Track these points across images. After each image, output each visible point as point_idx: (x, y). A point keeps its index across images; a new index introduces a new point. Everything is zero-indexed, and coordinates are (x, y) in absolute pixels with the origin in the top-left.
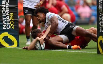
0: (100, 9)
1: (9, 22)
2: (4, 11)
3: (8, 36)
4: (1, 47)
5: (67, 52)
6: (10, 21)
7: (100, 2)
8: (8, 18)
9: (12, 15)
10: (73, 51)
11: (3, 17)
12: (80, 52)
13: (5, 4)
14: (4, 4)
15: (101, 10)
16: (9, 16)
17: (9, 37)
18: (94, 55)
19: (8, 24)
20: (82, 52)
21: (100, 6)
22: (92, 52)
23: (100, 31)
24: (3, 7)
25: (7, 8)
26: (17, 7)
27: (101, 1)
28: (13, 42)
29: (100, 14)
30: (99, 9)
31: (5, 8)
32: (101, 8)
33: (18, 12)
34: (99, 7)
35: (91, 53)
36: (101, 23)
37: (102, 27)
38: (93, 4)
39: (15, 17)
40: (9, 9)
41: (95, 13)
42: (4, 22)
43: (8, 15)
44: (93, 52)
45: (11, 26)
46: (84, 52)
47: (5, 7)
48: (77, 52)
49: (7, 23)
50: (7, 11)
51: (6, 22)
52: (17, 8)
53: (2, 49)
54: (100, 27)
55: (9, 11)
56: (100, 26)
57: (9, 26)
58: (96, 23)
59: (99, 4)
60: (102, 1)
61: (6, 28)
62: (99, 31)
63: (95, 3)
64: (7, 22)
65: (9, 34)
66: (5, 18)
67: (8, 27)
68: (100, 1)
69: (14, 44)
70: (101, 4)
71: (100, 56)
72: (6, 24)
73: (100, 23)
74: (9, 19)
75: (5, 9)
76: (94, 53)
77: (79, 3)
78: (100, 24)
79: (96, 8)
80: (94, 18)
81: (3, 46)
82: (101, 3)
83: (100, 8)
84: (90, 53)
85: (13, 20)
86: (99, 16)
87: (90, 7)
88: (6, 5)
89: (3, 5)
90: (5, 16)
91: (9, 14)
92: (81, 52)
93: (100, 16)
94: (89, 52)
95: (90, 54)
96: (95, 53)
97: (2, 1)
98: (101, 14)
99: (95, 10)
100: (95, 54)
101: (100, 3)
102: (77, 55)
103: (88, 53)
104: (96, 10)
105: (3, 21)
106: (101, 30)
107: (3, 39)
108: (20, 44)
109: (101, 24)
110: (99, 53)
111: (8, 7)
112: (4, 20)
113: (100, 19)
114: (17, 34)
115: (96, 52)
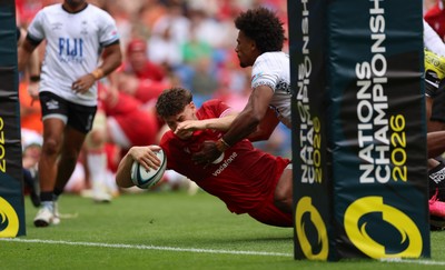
0: (304, 104)
5: (190, 252)
7: (302, 81)
10: (211, 251)
12: (234, 252)
15: (307, 107)
20: (242, 252)
21: (302, 93)
22: (275, 252)
23: (304, 180)
26: (15, 98)
27: (305, 78)
29: (303, 120)
30: (299, 103)
32: (306, 100)
34: (299, 97)
35: (275, 257)
36: (307, 153)
37: (309, 166)
44: (279, 254)
46: (249, 253)
48: (224, 252)
52: (16, 101)
54: (304, 167)
56: (304, 163)
59: (299, 88)
60: (309, 78)
62: (301, 179)
68: (300, 77)
70: (305, 88)
71: (303, 268)
73: (303, 151)
76: (282, 257)
77: (226, 85)
78: (303, 157)
82: (307, 82)
83: (301, 101)
84: (269, 256)
85: (2, 141)
86: (300, 129)
92: (238, 252)
93: (304, 127)
94: (265, 253)
95: (271, 261)
96: (288, 255)
98: (306, 123)
100: (285, 261)
101: (300, 84)
102: (225, 262)
103: (263, 256)
106: (307, 176)
109: (307, 158)
110: (299, 255)
113: (303, 139)
115: (290, 254)
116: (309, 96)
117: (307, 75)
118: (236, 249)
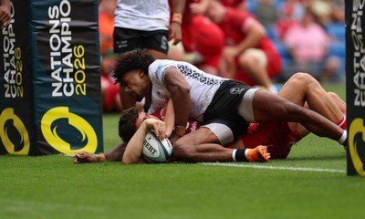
0: (357, 33)
1: (72, 75)
2: (55, 39)
3: (67, 120)
4: (45, 152)
5: (252, 169)
6: (75, 70)
7: (356, 12)
8: (67, 61)
9: (81, 53)
10: (271, 167)
11: (52, 58)
12: (292, 168)
13: (59, 19)
14: (55, 19)
15: (360, 37)
16: (71, 55)
17: (70, 123)
18: (337, 177)
19: (68, 80)
20: (299, 169)
21: (356, 24)
22: (330, 168)
23: (357, 103)
24: (51, 26)
25: (65, 30)
26: (95, 28)
27: (359, 10)
28: (84, 137)
29: (357, 48)
30: (353, 33)
31: (58, 31)
32: (359, 30)
33: (99, 42)
34: (353, 27)
35: (329, 173)
36: (360, 78)
37: (361, 90)
38: (334, 19)
39: (91, 57)
40: (70, 33)
41: (341, 45)
42: (55, 76)
43: (68, 54)
44: (333, 170)
45: (78, 85)
46: (305, 169)
47: (59, 27)
48: (283, 168)
49: (65, 77)
50: (64, 39)
51: (63, 75)
52: (96, 31)
53: (50, 158)
54: (357, 91)
55: (70, 39)
56: (356, 87)
57: (72, 85)
58: (343, 78)
59: (353, 19)
60: (362, 10)
61: (60, 94)
62: (353, 102)
63: (341, 13)
64: (65, 74)
65: (70, 111)
66: (59, 63)
67: (69, 90)
68: (355, 9)
69: (86, 142)
70: (359, 19)
71: (355, 183)
72: (60, 79)
73: (356, 77)
74: (71, 65)
75: (59, 34)
76: (336, 173)
78: (356, 82)
79: (342, 30)
80: (336, 63)
81: (53, 151)
82: (360, 13)
83: (355, 31)
84: (324, 172)
85: (83, 67)
86: (353, 56)
87: (324, 28)
88: (62, 20)
89: (51, 22)
90: (59, 54)
91: (70, 50)
92: (295, 169)
93: (357, 54)
94: (320, 170)
95: (325, 177)
96: (341, 171)
97: (50, 8)
98: (359, 51)
99: (339, 36)
100: (339, 177)
101: (354, 16)
102: (283, 177)
103: (319, 172)
104: (344, 37)
105: (53, 71)
106: (359, 100)
107: (52, 128)
108: (105, 145)
109: (360, 82)
110: (351, 171)
111: (67, 26)
112: (57, 67)
113: (356, 65)
114: (96, 112)
115: (344, 171)
116: (362, 27)
117: (361, 7)
118: (294, 166)
